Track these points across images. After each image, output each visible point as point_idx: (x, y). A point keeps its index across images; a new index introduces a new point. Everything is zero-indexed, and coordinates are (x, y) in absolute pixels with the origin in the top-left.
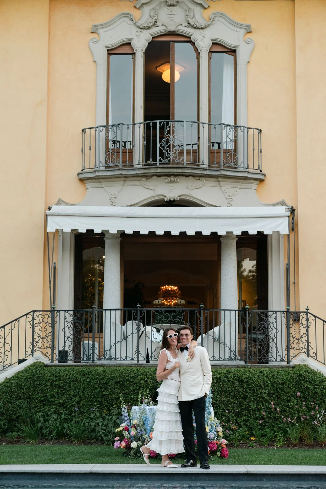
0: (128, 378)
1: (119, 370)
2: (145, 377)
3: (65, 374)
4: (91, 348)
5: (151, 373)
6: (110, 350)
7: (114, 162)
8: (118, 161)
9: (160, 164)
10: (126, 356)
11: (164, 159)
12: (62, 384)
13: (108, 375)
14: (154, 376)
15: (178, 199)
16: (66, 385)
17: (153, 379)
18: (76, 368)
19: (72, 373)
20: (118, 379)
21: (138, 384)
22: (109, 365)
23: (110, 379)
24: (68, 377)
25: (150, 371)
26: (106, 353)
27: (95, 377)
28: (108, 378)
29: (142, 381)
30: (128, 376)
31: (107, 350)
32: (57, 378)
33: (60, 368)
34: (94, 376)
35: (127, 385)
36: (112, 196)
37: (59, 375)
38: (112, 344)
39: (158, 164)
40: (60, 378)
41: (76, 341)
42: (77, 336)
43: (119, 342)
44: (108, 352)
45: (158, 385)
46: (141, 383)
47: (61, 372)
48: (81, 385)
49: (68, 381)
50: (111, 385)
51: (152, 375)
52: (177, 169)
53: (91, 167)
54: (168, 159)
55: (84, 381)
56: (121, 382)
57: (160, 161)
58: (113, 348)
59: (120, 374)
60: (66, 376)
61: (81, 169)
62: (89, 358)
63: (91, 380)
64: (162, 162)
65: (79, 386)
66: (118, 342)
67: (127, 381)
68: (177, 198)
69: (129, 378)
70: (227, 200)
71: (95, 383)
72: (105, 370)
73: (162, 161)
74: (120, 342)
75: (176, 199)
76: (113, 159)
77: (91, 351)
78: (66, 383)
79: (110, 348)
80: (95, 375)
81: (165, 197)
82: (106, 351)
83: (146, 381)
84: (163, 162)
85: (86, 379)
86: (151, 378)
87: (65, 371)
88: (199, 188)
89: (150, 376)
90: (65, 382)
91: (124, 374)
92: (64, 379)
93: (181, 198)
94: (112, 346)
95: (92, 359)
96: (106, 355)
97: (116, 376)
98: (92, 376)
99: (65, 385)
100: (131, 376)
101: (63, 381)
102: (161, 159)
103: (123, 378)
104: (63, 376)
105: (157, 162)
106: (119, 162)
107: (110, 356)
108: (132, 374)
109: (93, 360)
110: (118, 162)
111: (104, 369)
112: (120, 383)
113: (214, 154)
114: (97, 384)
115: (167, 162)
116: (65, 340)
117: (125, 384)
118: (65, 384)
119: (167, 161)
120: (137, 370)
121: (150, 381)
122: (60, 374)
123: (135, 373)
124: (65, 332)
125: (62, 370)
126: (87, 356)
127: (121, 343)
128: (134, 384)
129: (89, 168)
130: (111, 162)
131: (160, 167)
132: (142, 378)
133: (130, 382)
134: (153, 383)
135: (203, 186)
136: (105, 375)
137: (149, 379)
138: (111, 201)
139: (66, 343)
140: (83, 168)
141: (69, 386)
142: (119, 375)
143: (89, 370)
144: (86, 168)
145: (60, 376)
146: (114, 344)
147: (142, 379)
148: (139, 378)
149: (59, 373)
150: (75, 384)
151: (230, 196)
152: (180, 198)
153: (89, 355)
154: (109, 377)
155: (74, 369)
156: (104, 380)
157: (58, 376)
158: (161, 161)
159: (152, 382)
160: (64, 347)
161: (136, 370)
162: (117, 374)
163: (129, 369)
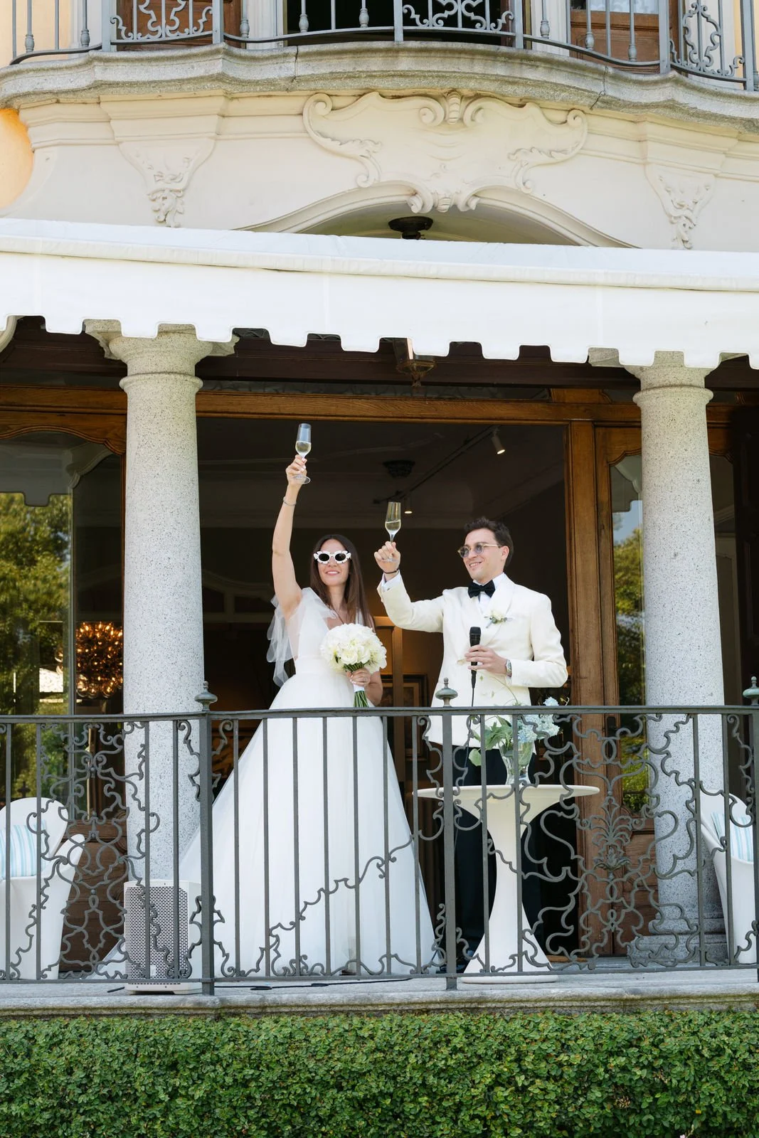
0: (424, 1080)
1: (372, 1037)
2: (515, 1065)
3: (62, 1061)
4: (194, 915)
5: (544, 1046)
6: (296, 925)
7: (184, 25)
8: (204, 19)
9: (408, 36)
10: (389, 956)
11: (424, 16)
12: (46, 1115)
13: (311, 1064)
14: (560, 1065)
15: (473, 205)
16: (67, 1121)
17: (556, 1079)
18: (119, 1027)
19: (97, 1051)
20: (375, 1084)
21: (482, 1110)
22: (305, 1011)
23: (326, 1085)
24: (79, 1074)
25: (535, 1035)
26: (272, 940)
27: (239, 1076)
28: (310, 1081)
29: (500, 1093)
30: (422, 1067)
31: (279, 925)
32: (19, 1082)
33: (27, 1026)
34: (230, 1071)
35: (417, 1115)
36: (160, 185)
37: (26, 1063)
38: (308, 893)
39: (399, 36)
40: (31, 1083)
41: (106, 882)
42: (112, 852)
43: (345, 880)
44: (287, 938)
45: (581, 1107)
46: (497, 1104)
47: (35, 1050)
48: (155, 1118)
49: (82, 1099)
50: (331, 1116)
51: (546, 1057)
52: (490, 62)
53: (62, 48)
54: (446, 14)
55: (174, 1095)
56: (388, 1101)
57: (407, 20)
58: (314, 916)
59: (379, 1055)
60: (69, 1072)
61: (11, 59)
62: (183, 966)
63: (213, 1090)
64: (416, 25)
65: (143, 1124)
66: (342, 884)
67: (416, 1095)
68: (467, 205)
69: (431, 1080)
70: (672, 223)
71: (235, 1108)
72: (291, 1036)
73: (418, 21)
74: (352, 882)
75: (461, 207)
76: (175, 10)
77: (193, 934)
78: (69, 1106)
79: (299, 916)
80: (236, 1065)
81: (415, 194)
82: (274, 932)
83: (523, 1090)
84: (421, 27)
85: (186, 1088)
86: (545, 1074)
87: (54, 1043)
88: (563, 161)
89: (543, 1065)
90: (62, 1105)
91: (400, 1053)
92: (55, 1091)
93: (484, 201)
94: (306, 904)
95: (197, 973)
96: (273, 955)
97: (356, 1067)
98: (220, 1069)
99: (62, 1116)
100: (441, 1064)
101: (50, 1097)
102: (413, 15)
103: (394, 1078)
104: (47, 1072)
105: (392, 24)
106: (208, 25)
107: (300, 958)
108: (442, 1056)
109: (209, 979)
110: (201, 21)
111: (286, 1031)
112: (378, 1105)
113: (583, 30)
114: (251, 1113)
115: (440, 27)
116: (45, 874)
117: (409, 1107)
118: (63, 1111)
119: (441, 22)
120: (467, 1030)
121: (544, 1090)
122: (33, 1061)
123: (461, 1050)
124: (39, 832)
125: (41, 1040)
126: (170, 959)
127: (356, 887)
128: (459, 1107)
129: (52, 48)
130: (164, 21)
131: (410, 50)
132: (499, 1076)
133: (432, 1095)
134: (558, 1102)
135: (578, 153)
136: (290, 1064)
137: (538, 1077)
138: (156, 205)
139: (46, 891)
140: (21, 51)
141: (85, 1124)
142: (375, 1062)
143: (201, 1037)
144: (36, 50)
145: (32, 1070)
146: (319, 892)
147: (497, 1082)
148: (484, 1075)
149: (28, 1055)
150: (120, 1113)
151: (682, 206)
152: (478, 205)
153: (183, 952)
154: (321, 1072)
155: (106, 1029)
156: (286, 1088)
157: (21, 1073)
158: (413, 23)
159: (552, 1096)
160: (39, 914)
161: (461, 1032)
162: (361, 1058)
163: (427, 1024)
